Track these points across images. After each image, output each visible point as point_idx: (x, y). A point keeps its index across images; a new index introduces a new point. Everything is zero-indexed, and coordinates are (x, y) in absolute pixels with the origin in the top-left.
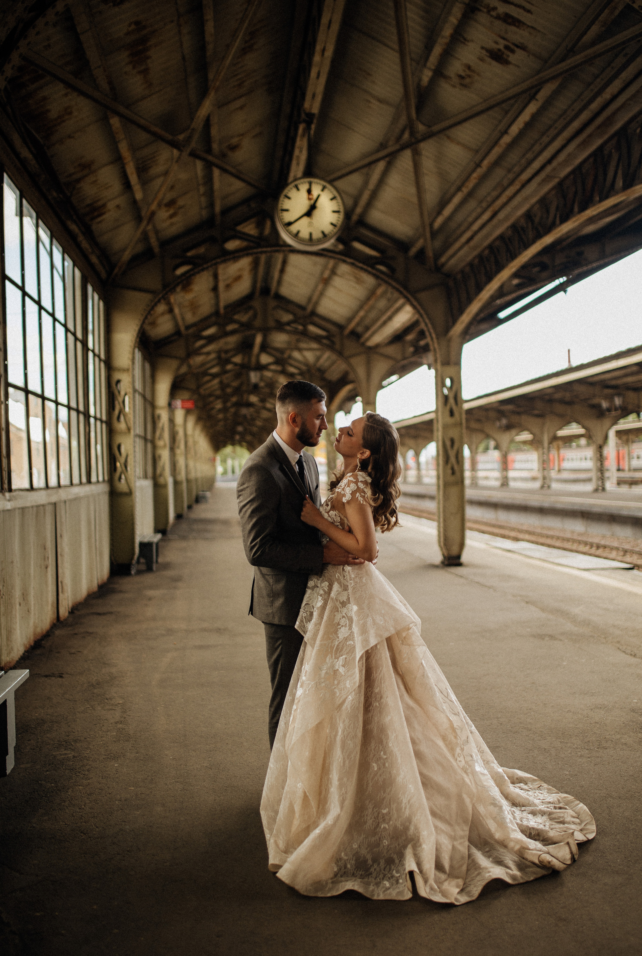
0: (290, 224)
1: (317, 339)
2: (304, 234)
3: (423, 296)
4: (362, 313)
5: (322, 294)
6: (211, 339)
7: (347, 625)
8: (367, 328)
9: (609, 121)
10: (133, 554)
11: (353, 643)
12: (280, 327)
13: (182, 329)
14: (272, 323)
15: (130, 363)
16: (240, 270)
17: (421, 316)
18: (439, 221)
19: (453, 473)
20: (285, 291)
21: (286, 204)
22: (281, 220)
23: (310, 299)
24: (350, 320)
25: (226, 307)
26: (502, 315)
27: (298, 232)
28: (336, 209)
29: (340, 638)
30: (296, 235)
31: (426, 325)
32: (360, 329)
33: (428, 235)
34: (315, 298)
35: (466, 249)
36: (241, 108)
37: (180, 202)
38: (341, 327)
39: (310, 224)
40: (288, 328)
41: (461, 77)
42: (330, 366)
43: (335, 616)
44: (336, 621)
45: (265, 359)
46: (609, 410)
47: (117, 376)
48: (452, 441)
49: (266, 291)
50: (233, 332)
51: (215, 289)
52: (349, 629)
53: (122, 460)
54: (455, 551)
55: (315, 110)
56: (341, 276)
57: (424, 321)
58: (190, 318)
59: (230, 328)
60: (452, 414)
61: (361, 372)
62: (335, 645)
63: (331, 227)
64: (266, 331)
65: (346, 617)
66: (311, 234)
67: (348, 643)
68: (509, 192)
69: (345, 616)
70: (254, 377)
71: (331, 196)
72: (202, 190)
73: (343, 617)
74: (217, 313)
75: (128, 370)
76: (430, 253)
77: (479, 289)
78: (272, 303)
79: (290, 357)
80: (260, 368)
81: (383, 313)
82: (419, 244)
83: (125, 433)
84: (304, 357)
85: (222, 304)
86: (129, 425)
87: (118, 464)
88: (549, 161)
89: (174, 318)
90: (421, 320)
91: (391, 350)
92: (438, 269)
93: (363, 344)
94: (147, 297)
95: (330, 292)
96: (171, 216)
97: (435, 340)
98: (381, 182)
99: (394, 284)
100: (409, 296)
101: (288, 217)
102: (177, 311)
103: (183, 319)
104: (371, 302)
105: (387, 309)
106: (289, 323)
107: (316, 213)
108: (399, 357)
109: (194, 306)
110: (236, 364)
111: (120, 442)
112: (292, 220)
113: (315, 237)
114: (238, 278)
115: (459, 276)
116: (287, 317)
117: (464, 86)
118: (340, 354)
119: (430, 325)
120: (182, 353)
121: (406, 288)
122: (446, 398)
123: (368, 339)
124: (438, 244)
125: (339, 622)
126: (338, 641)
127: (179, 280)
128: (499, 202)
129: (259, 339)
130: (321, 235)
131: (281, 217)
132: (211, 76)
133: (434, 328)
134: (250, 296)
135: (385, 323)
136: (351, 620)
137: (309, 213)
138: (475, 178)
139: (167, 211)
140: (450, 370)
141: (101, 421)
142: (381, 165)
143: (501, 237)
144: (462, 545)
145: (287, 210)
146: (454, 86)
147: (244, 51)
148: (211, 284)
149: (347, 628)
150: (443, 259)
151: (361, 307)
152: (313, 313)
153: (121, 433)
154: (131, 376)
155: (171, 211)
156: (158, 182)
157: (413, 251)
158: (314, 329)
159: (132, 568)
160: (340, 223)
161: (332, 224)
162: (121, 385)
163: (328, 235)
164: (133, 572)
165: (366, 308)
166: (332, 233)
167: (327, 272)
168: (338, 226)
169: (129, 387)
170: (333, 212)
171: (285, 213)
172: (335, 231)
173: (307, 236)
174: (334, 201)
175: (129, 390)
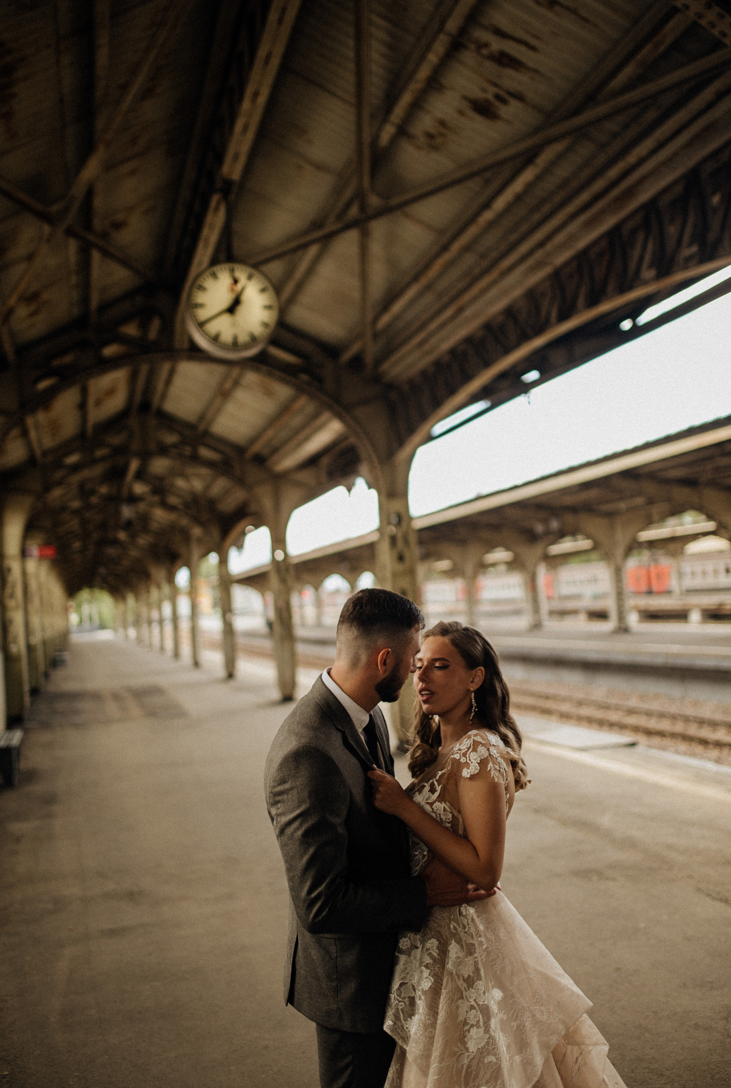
0: (205, 322)
1: (210, 464)
2: (227, 337)
3: (359, 411)
4: (270, 433)
5: (219, 409)
6: (76, 468)
7: (481, 1023)
8: (275, 450)
9: (629, 194)
11: (495, 1061)
12: (163, 450)
13: (38, 455)
14: (153, 446)
16: (115, 380)
18: (385, 320)
20: (170, 406)
21: (202, 298)
22: (195, 318)
23: (202, 416)
24: (254, 440)
25: (95, 427)
27: (219, 333)
28: (268, 303)
29: (471, 1051)
32: (266, 452)
33: (369, 336)
34: (209, 415)
35: (417, 354)
36: (133, 172)
37: (45, 296)
38: (241, 450)
39: (234, 323)
40: (173, 452)
41: (430, 136)
43: (458, 1007)
44: (461, 1018)
46: (546, 533)
49: (145, 406)
50: (102, 459)
51: (83, 406)
52: (485, 1033)
55: (236, 176)
56: (246, 387)
58: (48, 442)
59: (100, 453)
60: (401, 558)
61: (267, 502)
62: (463, 1065)
63: (262, 328)
64: (145, 456)
65: (477, 1008)
66: (235, 337)
67: (486, 1061)
68: (482, 283)
69: (476, 1006)
70: (127, 512)
71: (261, 287)
72: (74, 279)
73: (472, 1007)
76: (369, 359)
78: (154, 421)
79: (171, 485)
80: (133, 499)
81: (297, 431)
82: (355, 349)
84: (190, 483)
85: (90, 424)
88: (541, 244)
89: (29, 443)
91: (301, 475)
92: (377, 379)
93: (269, 470)
95: (230, 408)
96: (32, 314)
97: (377, 466)
98: (311, 271)
100: (339, 410)
101: (203, 314)
102: (32, 434)
104: (283, 420)
105: (303, 427)
106: (175, 446)
107: (241, 309)
109: (55, 427)
110: (101, 496)
112: (209, 317)
113: (240, 340)
114: (111, 392)
115: (407, 388)
116: (171, 439)
117: (434, 148)
118: (239, 481)
121: (338, 403)
122: (393, 538)
123: (276, 464)
124: (380, 346)
125: (465, 1019)
126: (468, 1056)
127: (40, 398)
128: (466, 297)
129: (134, 465)
130: (248, 338)
131: (193, 314)
132: (100, 124)
133: (375, 451)
134: (124, 413)
135: (300, 444)
136: (486, 1011)
137: (233, 308)
138: (439, 265)
139: (28, 307)
140: (398, 504)
142: (313, 250)
143: (469, 340)
145: (201, 305)
146: (419, 148)
147: (147, 93)
148: (79, 400)
149: (482, 1030)
150: (385, 367)
151: (269, 425)
152: (206, 433)
155: (33, 307)
156: (20, 269)
157: (347, 356)
158: (205, 452)
160: (274, 321)
161: (263, 322)
163: (259, 336)
165: (277, 425)
166: (265, 334)
167: (230, 383)
168: (272, 325)
170: (265, 307)
171: (200, 309)
172: (267, 331)
173: (231, 339)
174: (266, 293)
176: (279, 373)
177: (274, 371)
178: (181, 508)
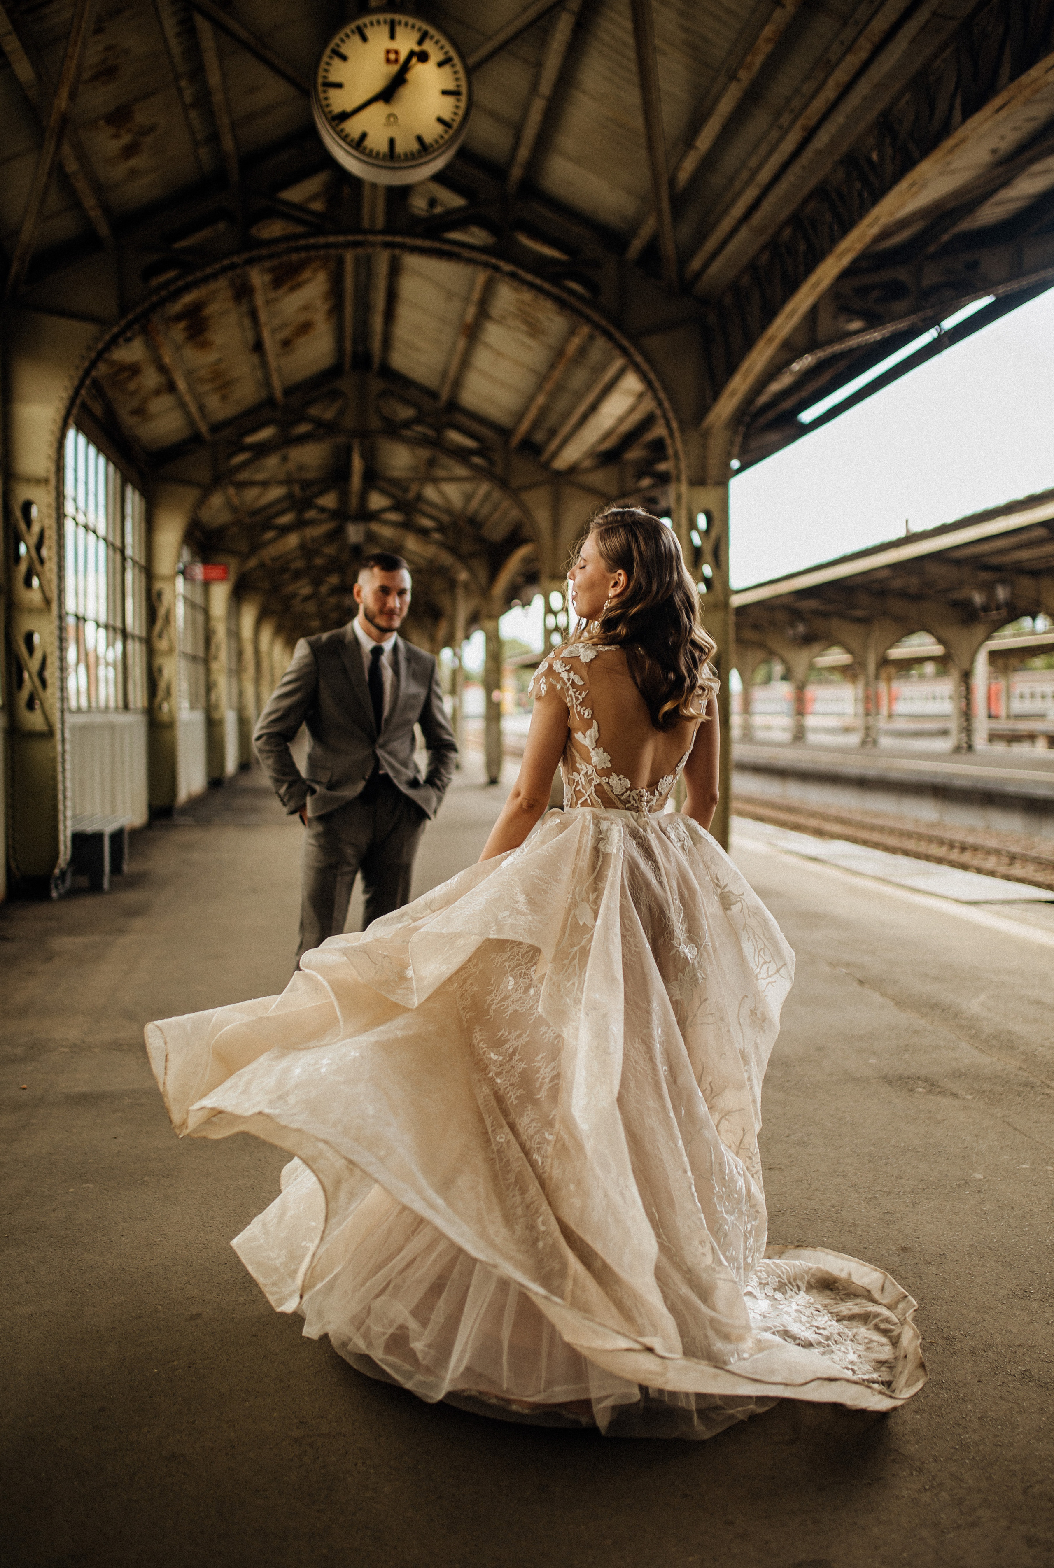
0: (344, 116)
1: (461, 455)
2: (377, 141)
3: (655, 343)
4: (541, 400)
5: (465, 363)
6: (263, 451)
8: (553, 433)
10: (57, 856)
12: (393, 430)
13: (203, 428)
14: (375, 423)
15: (52, 468)
16: (306, 308)
18: (689, 165)
20: (400, 360)
21: (338, 71)
22: (325, 108)
23: (444, 374)
24: (520, 416)
25: (288, 391)
26: (807, 416)
27: (364, 136)
30: (358, 144)
32: (539, 437)
33: (665, 204)
34: (452, 374)
35: (744, 233)
37: (141, 118)
38: (505, 432)
39: (392, 118)
40: (407, 432)
42: (491, 514)
45: (376, 501)
46: (986, 608)
47: (24, 492)
49: (362, 359)
50: (302, 439)
51: (258, 347)
53: (34, 665)
56: (500, 322)
58: (217, 409)
59: (298, 429)
61: (542, 517)
63: (439, 128)
64: (369, 439)
66: (392, 142)
68: (841, 75)
70: (353, 534)
71: (443, 57)
72: (186, 91)
74: (270, 402)
75: (46, 481)
76: (669, 249)
77: (770, 313)
78: (377, 385)
79: (419, 497)
80: (367, 516)
81: (579, 396)
82: (647, 230)
83: (40, 611)
84: (443, 495)
85: (277, 384)
86: (48, 594)
87: (26, 675)
89: (182, 405)
91: (599, 479)
92: (686, 286)
93: (546, 466)
94: (86, 330)
95: (482, 359)
96: (129, 151)
97: (677, 435)
99: (596, 317)
100: (625, 343)
101: (340, 102)
102: (182, 385)
103: (202, 408)
104: (557, 374)
105: (588, 387)
106: (407, 424)
107: (406, 93)
108: (613, 491)
109: (221, 381)
110: (323, 510)
111: (32, 628)
112: (349, 108)
113: (400, 148)
114: (305, 327)
115: (728, 300)
116: (403, 413)
118: (503, 483)
119: (666, 404)
120: (203, 474)
121: (619, 325)
122: (698, 552)
123: (555, 454)
124: (686, 231)
127: (155, 298)
128: (819, 104)
130: (415, 146)
131: (324, 103)
133: (676, 411)
134: (333, 373)
135: (584, 419)
137: (389, 94)
138: (768, 40)
139: (116, 136)
140: (707, 497)
145: (339, 86)
148: (250, 336)
150: (696, 264)
151: (539, 388)
152: (453, 406)
153: (31, 610)
154: (53, 494)
155: (126, 139)
157: (637, 245)
158: (455, 437)
159: (53, 886)
160: (458, 119)
161: (440, 120)
162: (34, 511)
163: (432, 146)
164: (54, 894)
165: (549, 386)
166: (441, 142)
167: (471, 311)
168: (455, 125)
169: (49, 516)
170: (445, 93)
171: (333, 93)
172: (446, 137)
173: (384, 148)
174: (447, 69)
175: (50, 523)
176: (529, 277)
177: (521, 273)
178: (437, 536)
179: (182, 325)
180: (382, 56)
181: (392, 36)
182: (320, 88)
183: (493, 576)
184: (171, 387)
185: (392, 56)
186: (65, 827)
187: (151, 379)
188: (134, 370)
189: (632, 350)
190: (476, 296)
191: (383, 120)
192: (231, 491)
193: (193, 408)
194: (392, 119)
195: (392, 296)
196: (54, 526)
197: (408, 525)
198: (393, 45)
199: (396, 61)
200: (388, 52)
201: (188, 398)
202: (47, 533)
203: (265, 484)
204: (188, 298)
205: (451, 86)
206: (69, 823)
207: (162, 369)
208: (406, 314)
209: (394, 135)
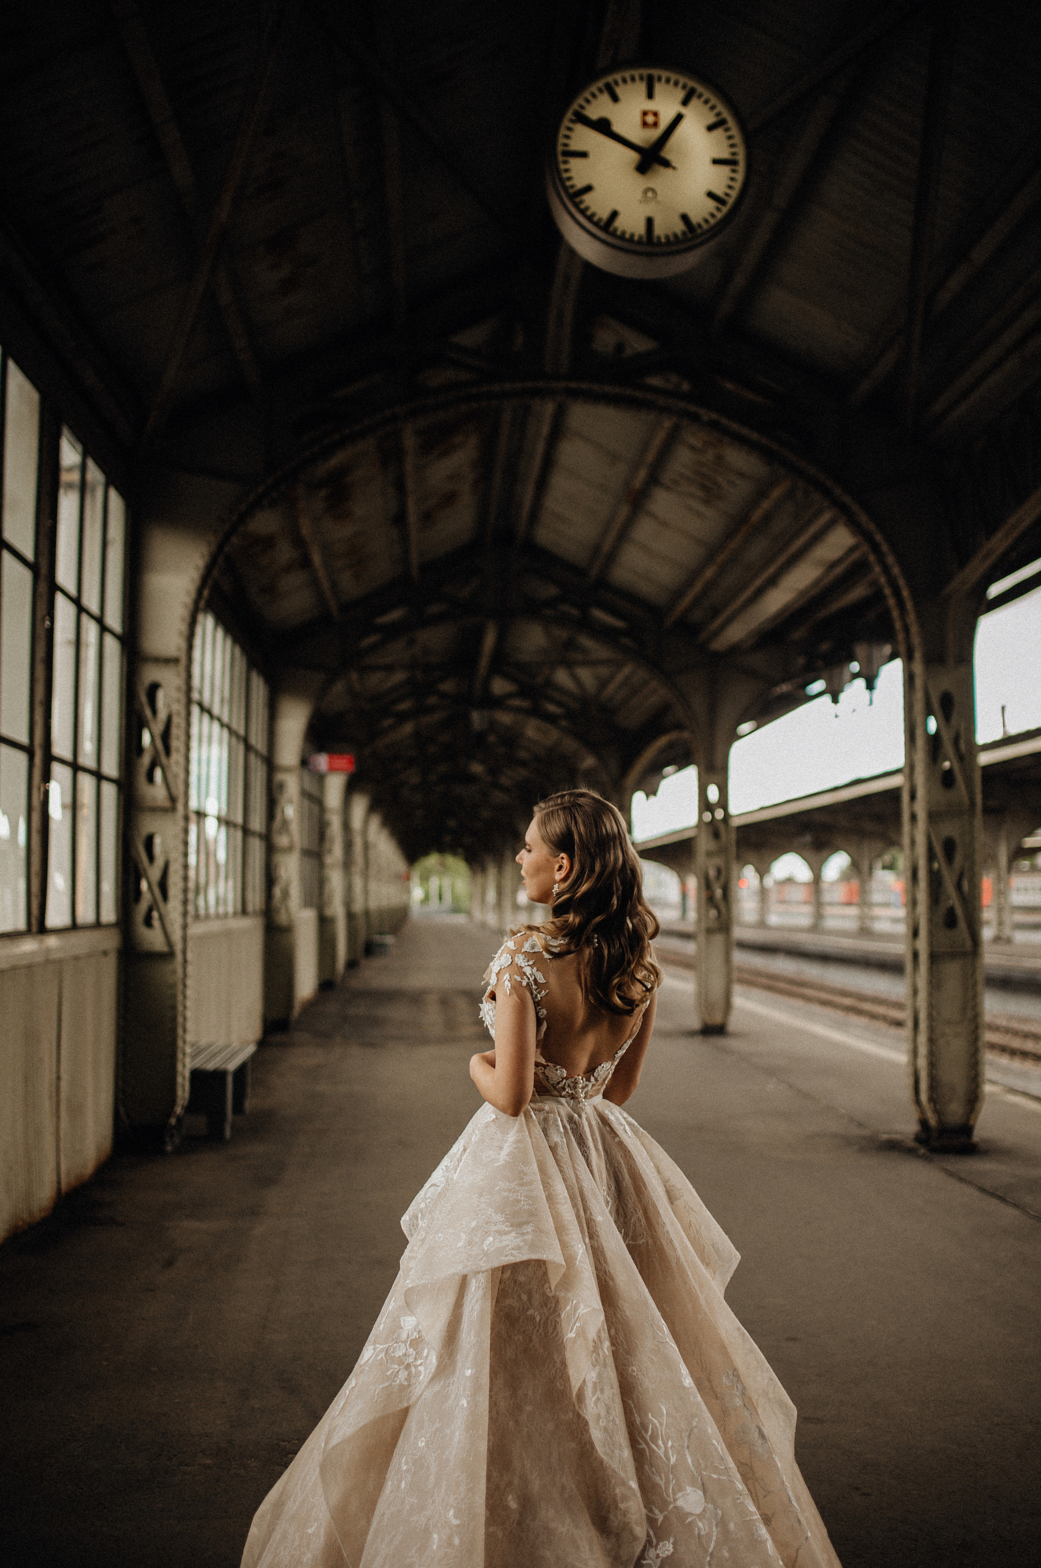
1: (608, 636)
2: (631, 222)
4: (709, 573)
5: (623, 536)
6: (394, 633)
10: (173, 1102)
12: (532, 609)
13: (333, 607)
15: (183, 644)
16: (454, 477)
17: (875, 548)
19: (951, 921)
21: (579, 138)
22: (563, 182)
23: (596, 549)
24: (678, 593)
25: (426, 567)
27: (614, 214)
28: (724, 153)
30: (606, 226)
31: (886, 570)
33: (917, 329)
34: (606, 548)
40: (548, 612)
45: (500, 686)
47: (151, 674)
48: (949, 846)
49: (505, 535)
53: (155, 873)
54: (955, 1110)
56: (668, 488)
57: (881, 559)
58: (350, 586)
59: (433, 609)
60: (948, 780)
63: (711, 204)
64: (505, 618)
66: (650, 222)
70: (477, 721)
71: (711, 119)
74: (405, 579)
75: (175, 661)
78: (519, 562)
79: (549, 683)
80: (490, 703)
81: (757, 569)
83: (164, 810)
84: (577, 679)
85: (415, 559)
86: (174, 790)
87: (144, 885)
90: (872, 558)
92: (922, 432)
93: (704, 647)
95: (644, 530)
97: (908, 607)
99: (807, 466)
100: (847, 499)
103: (335, 586)
104: (733, 545)
105: (770, 558)
106: (550, 603)
107: (668, 163)
109: (356, 557)
110: (443, 695)
111: (153, 831)
113: (659, 230)
114: (449, 499)
115: (979, 443)
116: (546, 591)
122: (935, 742)
123: (716, 634)
129: (490, 637)
130: (679, 227)
131: (565, 175)
133: (907, 576)
134: (472, 547)
135: (759, 594)
140: (948, 676)
141: (99, 776)
144: (973, 1098)
145: (583, 155)
148: (393, 505)
150: (938, 406)
151: (707, 560)
152: (603, 583)
153: (153, 809)
154: (183, 675)
155: (284, 270)
158: (600, 616)
159: (167, 1139)
160: (734, 194)
161: (711, 195)
162: (161, 695)
163: (700, 226)
164: (169, 1148)
165: (721, 558)
166: (712, 221)
167: (642, 474)
168: (731, 201)
169: (178, 701)
170: (716, 162)
171: (575, 164)
172: (719, 215)
173: (639, 229)
174: (719, 133)
175: (178, 708)
176: (735, 426)
177: (724, 421)
178: (564, 723)
179: (323, 493)
180: (637, 119)
181: (650, 95)
182: (561, 158)
183: (626, 765)
184: (305, 563)
185: (650, 119)
186: (184, 1066)
187: (285, 553)
188: (268, 542)
189: (855, 508)
190: (650, 457)
191: (639, 195)
192: (354, 676)
193: (326, 585)
194: (650, 194)
195: (548, 463)
196: (183, 713)
197: (536, 712)
198: (650, 106)
199: (656, 124)
200: (645, 114)
201: (321, 574)
202: (176, 720)
203: (389, 668)
204: (335, 461)
205: (725, 154)
206: (188, 1060)
207: (299, 542)
208: (560, 483)
209: (650, 214)
